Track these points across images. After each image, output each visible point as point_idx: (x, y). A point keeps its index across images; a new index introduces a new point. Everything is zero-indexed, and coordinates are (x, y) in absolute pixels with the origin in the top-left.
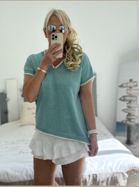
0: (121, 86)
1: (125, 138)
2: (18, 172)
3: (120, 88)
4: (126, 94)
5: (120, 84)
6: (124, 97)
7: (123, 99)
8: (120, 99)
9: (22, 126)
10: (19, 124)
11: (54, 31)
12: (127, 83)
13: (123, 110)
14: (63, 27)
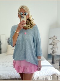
0: (50, 39)
1: (51, 61)
2: (5, 75)
3: (49, 40)
4: (52, 42)
5: (50, 38)
6: (51, 43)
7: (51, 44)
8: (50, 44)
9: (7, 55)
10: (6, 54)
11: (22, 15)
12: (53, 37)
13: (51, 49)
14: (26, 13)
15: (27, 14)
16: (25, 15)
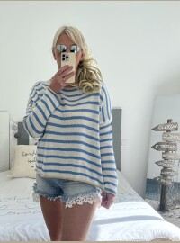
0: (156, 129)
1: (158, 203)
6: (159, 144)
7: (157, 147)
8: (154, 147)
11: (64, 51)
12: (164, 125)
13: (156, 163)
14: (75, 47)
15: (79, 48)
16: (73, 51)
